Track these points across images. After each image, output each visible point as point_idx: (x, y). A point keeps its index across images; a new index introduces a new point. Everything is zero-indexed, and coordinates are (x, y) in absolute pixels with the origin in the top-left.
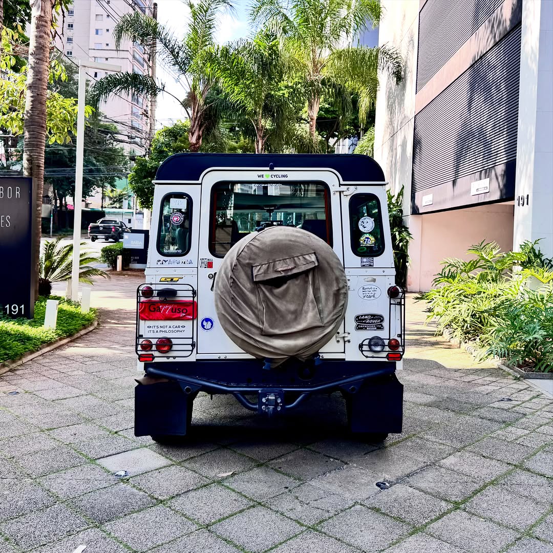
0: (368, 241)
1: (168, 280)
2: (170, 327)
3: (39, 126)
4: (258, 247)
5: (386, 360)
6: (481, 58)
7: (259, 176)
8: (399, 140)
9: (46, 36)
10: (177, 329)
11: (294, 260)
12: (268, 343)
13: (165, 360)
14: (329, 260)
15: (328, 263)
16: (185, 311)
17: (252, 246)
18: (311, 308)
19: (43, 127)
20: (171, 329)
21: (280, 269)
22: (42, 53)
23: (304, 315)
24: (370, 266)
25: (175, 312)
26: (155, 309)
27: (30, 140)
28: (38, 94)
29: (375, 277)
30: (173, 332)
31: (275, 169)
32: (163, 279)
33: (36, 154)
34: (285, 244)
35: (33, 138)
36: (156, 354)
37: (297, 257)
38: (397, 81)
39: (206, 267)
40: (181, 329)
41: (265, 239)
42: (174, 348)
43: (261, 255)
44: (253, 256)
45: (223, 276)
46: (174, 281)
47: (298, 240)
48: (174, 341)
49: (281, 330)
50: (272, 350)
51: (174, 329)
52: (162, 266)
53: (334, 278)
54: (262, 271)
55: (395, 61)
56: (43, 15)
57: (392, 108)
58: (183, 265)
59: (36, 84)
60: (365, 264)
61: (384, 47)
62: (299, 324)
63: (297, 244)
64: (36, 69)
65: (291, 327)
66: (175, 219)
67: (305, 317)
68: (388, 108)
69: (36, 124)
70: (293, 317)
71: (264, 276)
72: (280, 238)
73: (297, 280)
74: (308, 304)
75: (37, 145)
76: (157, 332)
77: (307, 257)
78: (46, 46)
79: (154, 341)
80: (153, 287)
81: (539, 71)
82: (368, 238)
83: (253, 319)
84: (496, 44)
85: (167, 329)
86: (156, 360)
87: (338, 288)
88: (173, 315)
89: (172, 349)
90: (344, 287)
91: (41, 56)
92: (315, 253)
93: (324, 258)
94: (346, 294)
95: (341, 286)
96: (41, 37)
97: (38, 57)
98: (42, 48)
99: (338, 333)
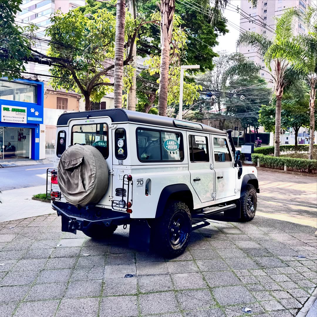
0: (121, 151)
3: (163, 99)
4: (66, 154)
9: (166, 58)
11: (77, 160)
13: (58, 201)
14: (88, 161)
15: (88, 162)
18: (80, 183)
19: (165, 99)
21: (73, 164)
22: (165, 66)
23: (79, 186)
24: (122, 164)
26: (55, 179)
28: (163, 85)
29: (124, 170)
34: (74, 153)
35: (161, 104)
41: (69, 150)
43: (67, 157)
44: (65, 158)
47: (79, 151)
49: (72, 192)
50: (70, 201)
52: (58, 161)
53: (90, 169)
54: (67, 165)
56: (165, 48)
59: (162, 80)
60: (120, 163)
62: (78, 190)
63: (78, 153)
64: (162, 73)
65: (75, 191)
69: (162, 98)
70: (76, 186)
71: (68, 167)
74: (79, 181)
75: (162, 107)
76: (56, 189)
77: (80, 159)
78: (167, 62)
82: (121, 150)
83: (64, 186)
85: (58, 188)
86: (55, 200)
87: (91, 174)
90: (94, 174)
91: (164, 67)
92: (83, 157)
93: (87, 160)
94: (95, 177)
95: (92, 173)
96: (164, 58)
97: (163, 68)
98: (164, 64)
99: (109, 196)
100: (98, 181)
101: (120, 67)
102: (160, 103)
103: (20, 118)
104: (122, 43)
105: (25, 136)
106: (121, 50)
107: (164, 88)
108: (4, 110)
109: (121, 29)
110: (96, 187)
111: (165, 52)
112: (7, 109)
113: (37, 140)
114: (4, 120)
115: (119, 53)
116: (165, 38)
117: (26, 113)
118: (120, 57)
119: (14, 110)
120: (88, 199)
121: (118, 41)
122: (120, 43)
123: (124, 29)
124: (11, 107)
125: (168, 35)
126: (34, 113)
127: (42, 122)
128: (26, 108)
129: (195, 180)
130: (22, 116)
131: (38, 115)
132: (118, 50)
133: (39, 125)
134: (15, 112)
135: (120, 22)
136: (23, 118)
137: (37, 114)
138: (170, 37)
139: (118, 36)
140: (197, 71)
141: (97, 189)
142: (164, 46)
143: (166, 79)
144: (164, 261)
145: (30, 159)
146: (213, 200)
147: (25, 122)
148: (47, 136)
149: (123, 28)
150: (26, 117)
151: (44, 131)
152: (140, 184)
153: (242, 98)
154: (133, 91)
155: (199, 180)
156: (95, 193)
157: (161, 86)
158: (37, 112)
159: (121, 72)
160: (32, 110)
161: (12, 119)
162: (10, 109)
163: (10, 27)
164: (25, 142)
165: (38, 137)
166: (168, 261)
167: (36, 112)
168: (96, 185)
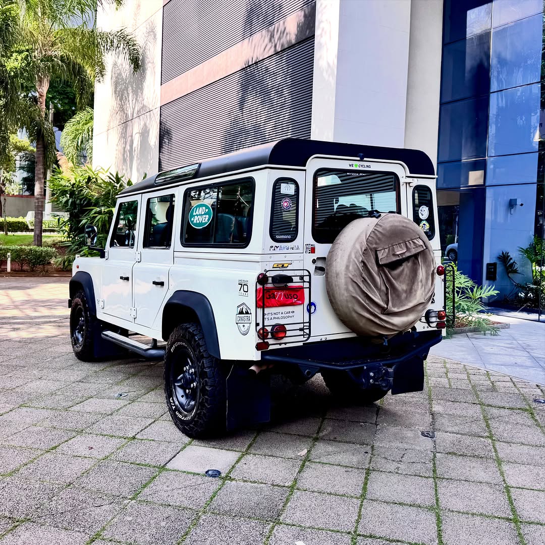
0: (425, 227)
1: (280, 266)
2: (282, 313)
4: (380, 233)
5: (436, 329)
6: (256, 63)
7: (350, 166)
8: (136, 128)
10: (288, 315)
11: (406, 243)
12: (390, 321)
13: (278, 347)
16: (295, 296)
17: (376, 232)
18: (420, 287)
20: (283, 315)
21: (398, 253)
23: (414, 293)
25: (288, 298)
26: (270, 296)
30: (284, 318)
31: (365, 159)
32: (275, 266)
34: (400, 230)
36: (271, 341)
37: (408, 241)
38: (134, 67)
39: (309, 253)
40: (291, 314)
41: (386, 225)
42: (288, 334)
43: (383, 239)
44: (378, 241)
45: (354, 260)
46: (285, 267)
48: (288, 327)
49: (398, 309)
50: (391, 327)
51: (285, 315)
52: (274, 252)
54: (385, 254)
55: (133, 48)
57: (122, 95)
58: (291, 251)
61: (122, 31)
62: (410, 302)
63: (408, 229)
66: (285, 204)
67: (415, 295)
68: (115, 93)
70: (406, 295)
72: (396, 224)
73: (409, 262)
74: (418, 283)
76: (271, 319)
77: (415, 241)
79: (269, 329)
80: (268, 274)
81: (337, 84)
82: (424, 225)
83: (379, 299)
84: (277, 53)
85: (280, 316)
86: (271, 348)
87: (433, 269)
88: (287, 301)
89: (286, 335)
92: (419, 238)
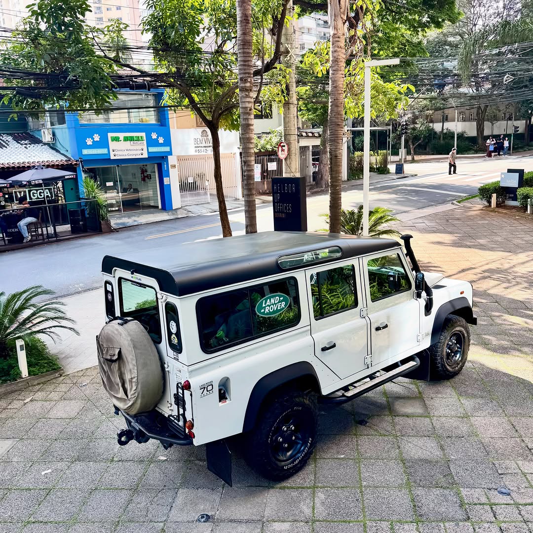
0: (175, 340)
3: (335, 125)
7: (132, 277)
9: (339, 49)
19: (339, 125)
22: (337, 64)
24: (177, 359)
27: (331, 136)
28: (335, 99)
29: (180, 369)
33: (334, 147)
37: (115, 348)
47: (115, 336)
53: (129, 369)
54: (105, 352)
56: (336, 32)
59: (333, 91)
60: (175, 357)
63: (114, 339)
64: (333, 79)
65: (118, 394)
69: (333, 124)
75: (335, 140)
78: (340, 57)
82: (174, 338)
87: (131, 377)
90: (134, 377)
91: (336, 67)
92: (120, 348)
93: (124, 354)
94: (137, 382)
95: (133, 376)
96: (335, 51)
97: (334, 69)
98: (336, 61)
99: (168, 402)
100: (141, 388)
101: (247, 94)
102: (330, 133)
103: (137, 150)
104: (247, 50)
105: (150, 175)
106: (246, 63)
107: (337, 106)
108: (112, 141)
109: (246, 26)
110: (140, 396)
111: (337, 39)
112: (116, 139)
113: (166, 181)
114: (115, 156)
115: (245, 69)
116: (335, 14)
117: (145, 142)
118: (247, 75)
119: (126, 139)
120: (134, 409)
121: (241, 47)
122: (245, 50)
123: (250, 25)
124: (121, 135)
125: (340, 8)
126: (157, 140)
127: (170, 153)
128: (144, 133)
129: (324, 349)
130: (140, 148)
131: (163, 142)
132: (242, 63)
133: (167, 157)
134: (129, 142)
135: (242, 13)
136: (142, 150)
137: (161, 140)
138: (345, 10)
139: (240, 39)
140: (428, 28)
141: (143, 397)
142: (335, 29)
143: (339, 89)
144: (267, 485)
145: (160, 209)
146: (368, 368)
147: (146, 156)
148: (181, 173)
149: (248, 23)
150: (145, 148)
151: (175, 166)
152: (207, 391)
153: (506, 81)
154: (291, 106)
155: (334, 346)
156: (141, 403)
157: (331, 102)
158: (162, 138)
159: (249, 102)
160: (154, 136)
161: (126, 153)
162: (122, 138)
163: (78, 41)
164: (150, 183)
165: (168, 176)
166: (273, 488)
167: (160, 137)
168: (140, 393)
